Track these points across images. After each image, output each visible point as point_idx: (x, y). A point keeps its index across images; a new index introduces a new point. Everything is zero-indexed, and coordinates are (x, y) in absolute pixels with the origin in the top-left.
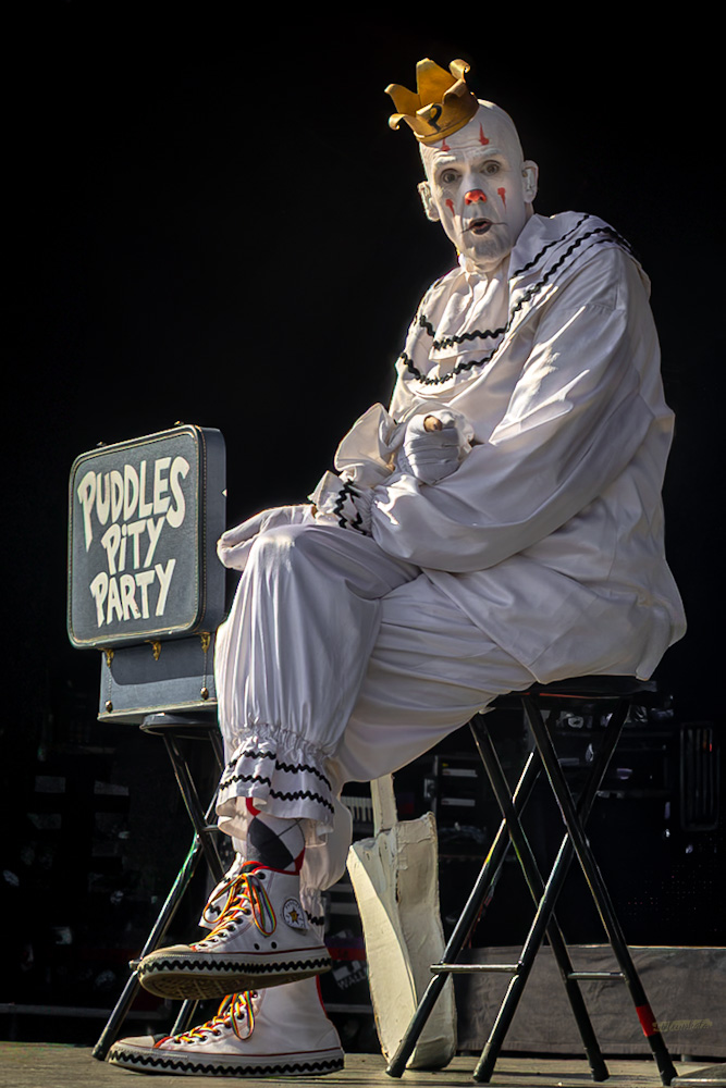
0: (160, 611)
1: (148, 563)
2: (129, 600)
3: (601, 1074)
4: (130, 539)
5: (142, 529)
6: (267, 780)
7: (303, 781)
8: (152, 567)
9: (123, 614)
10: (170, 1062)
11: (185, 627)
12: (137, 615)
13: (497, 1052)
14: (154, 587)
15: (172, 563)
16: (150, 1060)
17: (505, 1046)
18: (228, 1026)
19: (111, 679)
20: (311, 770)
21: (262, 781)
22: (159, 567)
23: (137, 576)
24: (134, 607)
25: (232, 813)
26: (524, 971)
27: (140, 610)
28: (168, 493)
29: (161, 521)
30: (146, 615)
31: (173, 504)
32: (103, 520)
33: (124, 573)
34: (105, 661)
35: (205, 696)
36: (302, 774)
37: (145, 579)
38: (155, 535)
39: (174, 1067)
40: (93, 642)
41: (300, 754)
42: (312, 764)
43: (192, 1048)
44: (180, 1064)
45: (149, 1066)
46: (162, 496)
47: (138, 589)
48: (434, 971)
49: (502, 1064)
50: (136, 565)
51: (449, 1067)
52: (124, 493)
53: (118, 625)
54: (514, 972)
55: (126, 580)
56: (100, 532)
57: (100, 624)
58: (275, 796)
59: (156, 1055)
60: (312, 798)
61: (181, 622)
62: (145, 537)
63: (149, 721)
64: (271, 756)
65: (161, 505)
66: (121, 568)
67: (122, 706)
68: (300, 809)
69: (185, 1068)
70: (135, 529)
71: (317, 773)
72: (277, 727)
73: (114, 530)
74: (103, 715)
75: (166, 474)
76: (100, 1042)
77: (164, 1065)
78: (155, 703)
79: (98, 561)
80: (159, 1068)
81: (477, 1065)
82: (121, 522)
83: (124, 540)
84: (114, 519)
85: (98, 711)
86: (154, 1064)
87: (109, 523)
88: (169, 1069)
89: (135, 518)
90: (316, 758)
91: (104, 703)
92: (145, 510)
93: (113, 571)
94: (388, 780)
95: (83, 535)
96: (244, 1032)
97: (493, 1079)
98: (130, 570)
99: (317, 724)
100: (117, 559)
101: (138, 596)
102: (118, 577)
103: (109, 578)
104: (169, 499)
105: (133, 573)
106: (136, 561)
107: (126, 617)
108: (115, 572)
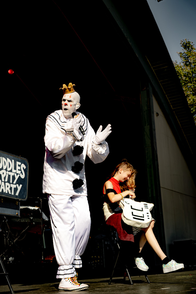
0: (17, 194)
1: (14, 183)
2: (8, 189)
4: (9, 175)
5: (13, 175)
9: (5, 191)
12: (10, 193)
14: (16, 189)
15: (21, 185)
22: (17, 185)
23: (11, 184)
24: (9, 191)
27: (11, 192)
29: (18, 175)
30: (13, 194)
33: (6, 182)
38: (17, 177)
53: (3, 193)
55: (7, 184)
62: (14, 177)
66: (6, 180)
70: (11, 174)
73: (4, 171)
75: (20, 166)
82: (6, 170)
83: (7, 175)
84: (4, 169)
87: (2, 169)
89: (11, 171)
92: (14, 171)
93: (3, 180)
100: (5, 178)
101: (11, 189)
102: (5, 182)
103: (2, 181)
104: (20, 171)
105: (10, 183)
106: (11, 182)
107: (7, 192)
108: (4, 181)
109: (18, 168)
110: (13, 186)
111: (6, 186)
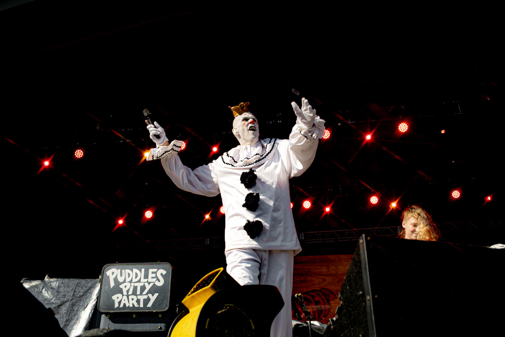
0: (149, 306)
1: (144, 294)
8: (147, 295)
9: (129, 305)
11: (162, 310)
12: (137, 306)
15: (157, 294)
19: (109, 322)
22: (150, 295)
23: (138, 296)
24: (136, 304)
27: (139, 304)
28: (156, 277)
29: (152, 284)
30: (142, 306)
31: (159, 280)
32: (120, 281)
33: (130, 295)
40: (111, 311)
52: (133, 275)
53: (125, 308)
55: (132, 297)
57: (116, 307)
61: (159, 309)
73: (127, 284)
75: (155, 273)
83: (132, 287)
84: (127, 281)
87: (124, 282)
89: (139, 281)
92: (143, 280)
100: (128, 291)
101: (138, 301)
102: (128, 296)
103: (123, 295)
104: (156, 279)
105: (136, 295)
106: (138, 293)
107: (131, 306)
108: (126, 294)
110: (142, 298)
111: (130, 300)
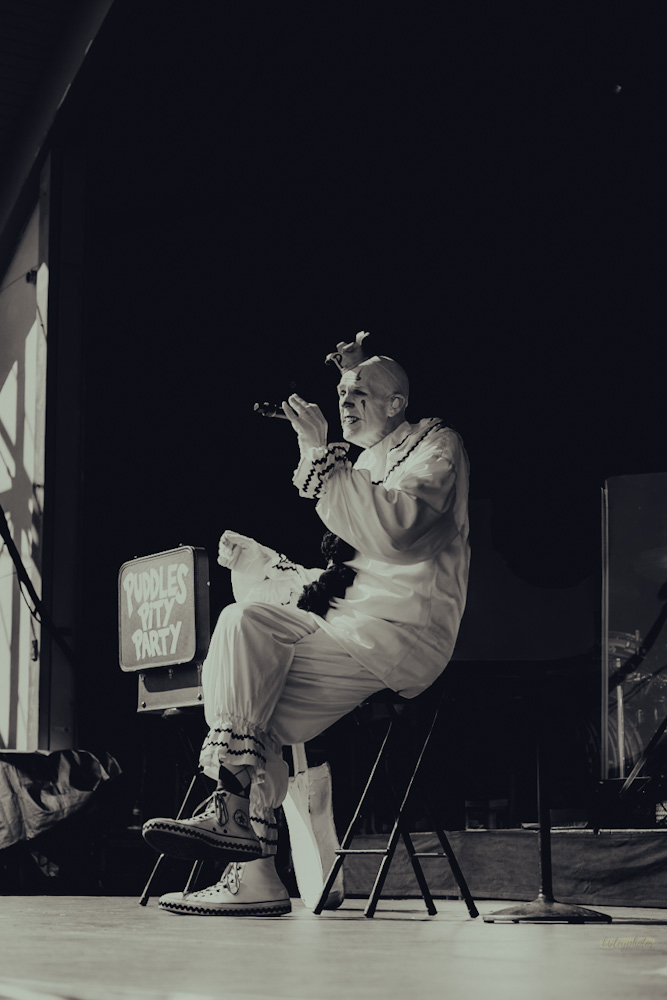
0: (173, 651)
1: (165, 624)
2: (155, 644)
3: (432, 911)
4: (155, 611)
5: (161, 605)
6: (226, 744)
7: (247, 744)
8: (168, 626)
9: (151, 653)
10: (191, 908)
11: (188, 659)
12: (159, 654)
13: (377, 897)
14: (169, 638)
15: (179, 624)
16: (180, 906)
17: (382, 893)
18: (225, 887)
19: (144, 689)
20: (251, 738)
21: (223, 745)
22: (172, 626)
23: (159, 631)
24: (158, 649)
25: (211, 764)
26: (390, 853)
27: (161, 650)
28: (177, 584)
29: (172, 600)
30: (165, 653)
31: (180, 590)
32: (138, 600)
33: (151, 629)
34: (141, 679)
35: (200, 698)
36: (246, 740)
37: (164, 633)
38: (169, 608)
39: (194, 910)
40: (134, 669)
41: (246, 729)
42: (252, 734)
43: (205, 900)
44: (197, 909)
45: (180, 910)
46: (173, 586)
47: (160, 639)
48: (338, 854)
49: (382, 904)
50: (159, 625)
51: (341, 907)
52: (151, 585)
53: (148, 659)
54: (385, 854)
55: (153, 633)
56: (137, 606)
57: (138, 659)
58: (232, 753)
59: (184, 903)
60: (251, 753)
61: (185, 657)
62: (163, 610)
63: (167, 713)
64: (228, 730)
65: (172, 591)
66: (150, 626)
67: (152, 704)
68: (245, 759)
69: (199, 911)
70: (158, 605)
71: (255, 740)
72: (232, 715)
73: (145, 606)
74: (140, 709)
75: (175, 574)
76: (143, 895)
77: (188, 909)
78: (170, 702)
79: (137, 624)
80: (185, 911)
81: (366, 904)
82: (149, 601)
83: (151, 612)
84: (146, 599)
85: (137, 707)
86: (183, 909)
87: (142, 602)
88: (190, 912)
89: (157, 599)
90: (255, 732)
91: (141, 703)
92: (163, 594)
93: (145, 629)
94: (302, 746)
95: (126, 608)
96: (235, 890)
97: (376, 915)
98: (154, 627)
99: (255, 712)
100: (147, 621)
101: (160, 642)
102: (148, 632)
103: (143, 632)
104: (177, 588)
105: (157, 630)
106: (159, 623)
107: (153, 655)
109: (171, 580)
111: (151, 639)
